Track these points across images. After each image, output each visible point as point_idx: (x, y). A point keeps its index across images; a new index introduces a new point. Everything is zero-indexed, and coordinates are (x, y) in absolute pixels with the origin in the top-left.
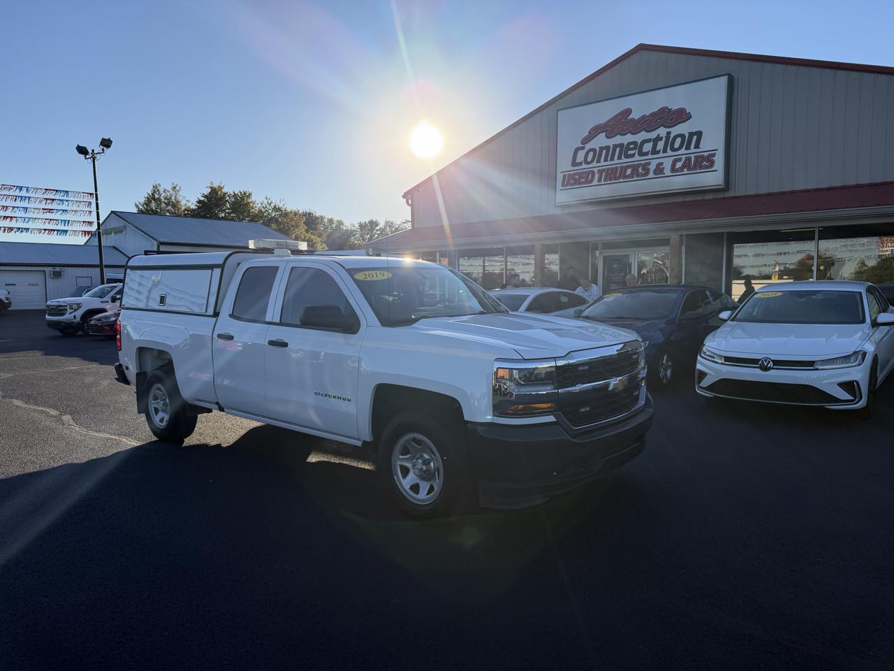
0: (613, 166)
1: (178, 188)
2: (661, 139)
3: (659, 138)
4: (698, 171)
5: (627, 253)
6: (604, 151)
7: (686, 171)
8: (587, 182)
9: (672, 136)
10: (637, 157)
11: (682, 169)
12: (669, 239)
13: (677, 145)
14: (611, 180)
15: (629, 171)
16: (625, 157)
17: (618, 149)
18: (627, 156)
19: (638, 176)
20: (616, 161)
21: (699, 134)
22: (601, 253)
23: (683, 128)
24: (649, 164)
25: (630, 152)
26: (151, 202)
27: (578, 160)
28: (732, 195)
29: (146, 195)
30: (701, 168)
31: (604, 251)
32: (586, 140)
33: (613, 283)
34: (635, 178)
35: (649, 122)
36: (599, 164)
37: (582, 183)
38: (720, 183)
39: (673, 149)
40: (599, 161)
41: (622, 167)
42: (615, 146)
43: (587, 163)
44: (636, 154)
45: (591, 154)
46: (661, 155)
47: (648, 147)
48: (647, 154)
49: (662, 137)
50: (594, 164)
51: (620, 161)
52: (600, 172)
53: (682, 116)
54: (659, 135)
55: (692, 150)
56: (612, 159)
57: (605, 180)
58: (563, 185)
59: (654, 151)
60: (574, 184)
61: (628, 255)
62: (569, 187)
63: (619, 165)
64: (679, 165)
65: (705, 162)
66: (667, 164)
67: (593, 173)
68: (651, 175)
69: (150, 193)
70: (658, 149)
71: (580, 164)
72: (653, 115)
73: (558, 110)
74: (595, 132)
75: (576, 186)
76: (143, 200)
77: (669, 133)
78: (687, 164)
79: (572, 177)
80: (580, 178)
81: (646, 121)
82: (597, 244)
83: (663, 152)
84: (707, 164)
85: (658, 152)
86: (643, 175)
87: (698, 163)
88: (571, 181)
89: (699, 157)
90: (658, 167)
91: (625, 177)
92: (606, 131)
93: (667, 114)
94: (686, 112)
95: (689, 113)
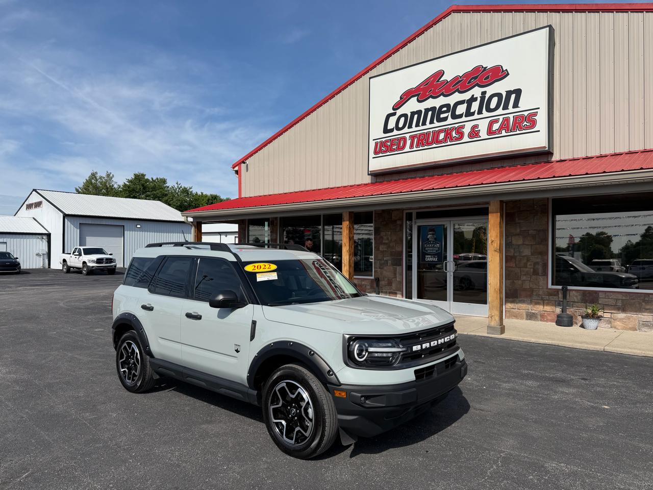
0: (425, 131)
1: (111, 175)
2: (476, 99)
3: (473, 99)
4: (518, 132)
5: (442, 223)
6: (416, 116)
7: (504, 133)
8: (399, 149)
9: (487, 96)
10: (450, 121)
11: (499, 130)
12: (488, 208)
13: (493, 104)
14: (423, 145)
15: (442, 136)
16: (438, 121)
17: (430, 113)
19: (451, 140)
20: (428, 125)
21: (518, 92)
22: (415, 222)
23: (500, 87)
24: (463, 127)
25: (442, 116)
26: (89, 186)
27: (389, 127)
28: (558, 159)
29: (85, 181)
30: (521, 129)
31: (418, 221)
32: (397, 107)
33: (430, 255)
34: (449, 143)
35: (462, 83)
36: (410, 130)
37: (394, 150)
38: (545, 147)
39: (489, 110)
40: (410, 127)
41: (434, 132)
42: (427, 110)
43: (398, 129)
45: (402, 119)
46: (476, 116)
47: (461, 109)
48: (460, 116)
49: (477, 97)
50: (406, 130)
51: (432, 126)
52: (412, 138)
53: (498, 74)
54: (473, 95)
55: (511, 109)
56: (424, 124)
57: (418, 146)
58: (376, 152)
59: (469, 113)
60: (385, 152)
61: (444, 225)
62: (381, 155)
63: (431, 130)
64: (496, 127)
65: (526, 122)
66: (483, 126)
67: (405, 139)
68: (466, 138)
69: (88, 179)
70: (472, 111)
71: (392, 130)
72: (467, 75)
73: (370, 78)
74: (406, 97)
75: (388, 154)
77: (484, 93)
78: (505, 126)
79: (383, 144)
80: (392, 145)
81: (460, 81)
82: (411, 213)
83: (478, 114)
84: (528, 124)
85: (473, 114)
86: (457, 139)
87: (518, 123)
88: (383, 148)
89: (518, 117)
90: (473, 130)
91: (438, 142)
92: (418, 95)
93: (481, 73)
94: (503, 69)
95: (506, 70)
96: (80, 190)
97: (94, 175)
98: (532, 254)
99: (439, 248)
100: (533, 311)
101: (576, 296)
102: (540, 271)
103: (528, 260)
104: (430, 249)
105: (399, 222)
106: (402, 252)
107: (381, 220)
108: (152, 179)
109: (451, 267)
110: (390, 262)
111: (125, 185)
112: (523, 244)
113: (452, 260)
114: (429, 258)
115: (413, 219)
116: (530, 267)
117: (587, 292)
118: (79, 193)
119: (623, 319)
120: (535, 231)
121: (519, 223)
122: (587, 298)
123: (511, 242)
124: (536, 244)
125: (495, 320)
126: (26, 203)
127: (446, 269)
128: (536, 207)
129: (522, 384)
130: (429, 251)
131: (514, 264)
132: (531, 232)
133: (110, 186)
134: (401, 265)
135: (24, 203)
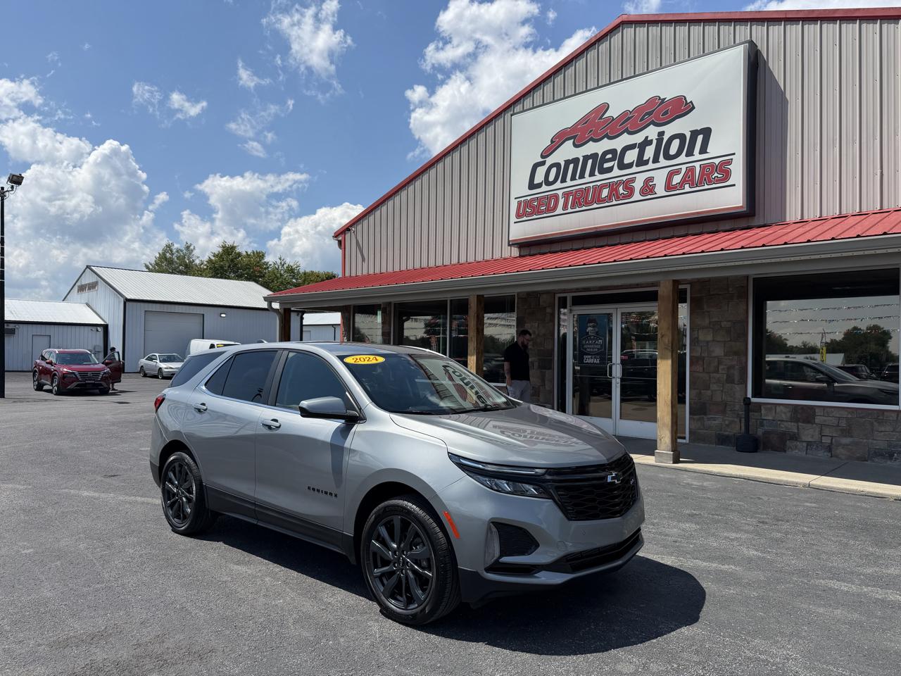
0: (584, 186)
1: (192, 247)
2: (650, 143)
3: (647, 142)
4: (706, 187)
5: (608, 311)
6: (571, 166)
7: (687, 188)
8: (549, 210)
9: (666, 138)
10: (616, 172)
11: (681, 185)
13: (673, 151)
14: (580, 205)
15: (605, 193)
16: (600, 173)
17: (590, 162)
18: (602, 171)
19: (618, 198)
20: (587, 179)
21: (707, 132)
22: (571, 311)
23: (682, 126)
24: (633, 180)
25: (606, 165)
26: (162, 262)
27: (535, 183)
29: (158, 256)
30: (710, 182)
31: (574, 308)
32: (546, 153)
33: (589, 355)
34: (614, 202)
35: (632, 121)
36: (564, 185)
37: (542, 212)
38: (741, 205)
39: (668, 157)
40: (564, 181)
41: (595, 188)
42: (586, 158)
43: (548, 183)
44: (616, 167)
45: (554, 170)
46: (651, 165)
47: (631, 156)
48: (630, 166)
49: (652, 140)
50: (558, 185)
51: (593, 179)
52: (566, 195)
54: (647, 137)
55: (697, 156)
56: (582, 176)
57: (573, 206)
58: (518, 216)
59: (641, 161)
60: (531, 214)
61: (609, 314)
62: (525, 218)
63: (591, 185)
64: (677, 179)
65: (717, 174)
66: (660, 178)
67: (556, 196)
68: (637, 196)
69: (161, 252)
70: (645, 158)
71: (539, 185)
73: (512, 115)
74: (558, 140)
75: (535, 217)
76: (153, 262)
77: (661, 134)
78: (689, 178)
79: (528, 204)
80: (540, 205)
81: (629, 118)
82: (566, 297)
83: (654, 162)
84: (719, 176)
85: (646, 162)
86: (625, 197)
87: (706, 175)
88: (529, 209)
89: (706, 166)
90: (647, 184)
91: (600, 200)
92: (574, 137)
93: (658, 106)
94: (686, 101)
95: (691, 102)
96: (151, 267)
97: (169, 247)
98: (725, 355)
99: (601, 345)
100: (727, 433)
101: (785, 413)
102: (736, 378)
103: (720, 363)
104: (591, 346)
105: (549, 310)
106: (553, 350)
107: (526, 307)
108: (246, 252)
109: (617, 371)
110: (536, 364)
111: (210, 261)
112: (713, 340)
113: (619, 361)
114: (589, 360)
115: (568, 306)
116: (723, 372)
117: (799, 407)
118: (150, 271)
119: (848, 445)
120: (729, 323)
121: (709, 312)
122: (799, 416)
123: (698, 338)
124: (730, 341)
125: (665, 443)
126: (78, 284)
127: (611, 375)
128: (730, 289)
129: (675, 527)
130: (589, 350)
131: (701, 369)
132: (724, 324)
133: (190, 262)
134: (551, 368)
135: (75, 284)
